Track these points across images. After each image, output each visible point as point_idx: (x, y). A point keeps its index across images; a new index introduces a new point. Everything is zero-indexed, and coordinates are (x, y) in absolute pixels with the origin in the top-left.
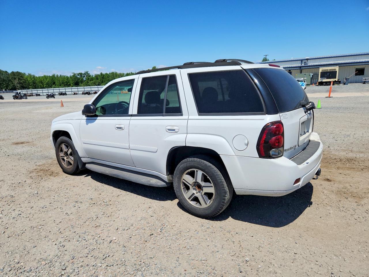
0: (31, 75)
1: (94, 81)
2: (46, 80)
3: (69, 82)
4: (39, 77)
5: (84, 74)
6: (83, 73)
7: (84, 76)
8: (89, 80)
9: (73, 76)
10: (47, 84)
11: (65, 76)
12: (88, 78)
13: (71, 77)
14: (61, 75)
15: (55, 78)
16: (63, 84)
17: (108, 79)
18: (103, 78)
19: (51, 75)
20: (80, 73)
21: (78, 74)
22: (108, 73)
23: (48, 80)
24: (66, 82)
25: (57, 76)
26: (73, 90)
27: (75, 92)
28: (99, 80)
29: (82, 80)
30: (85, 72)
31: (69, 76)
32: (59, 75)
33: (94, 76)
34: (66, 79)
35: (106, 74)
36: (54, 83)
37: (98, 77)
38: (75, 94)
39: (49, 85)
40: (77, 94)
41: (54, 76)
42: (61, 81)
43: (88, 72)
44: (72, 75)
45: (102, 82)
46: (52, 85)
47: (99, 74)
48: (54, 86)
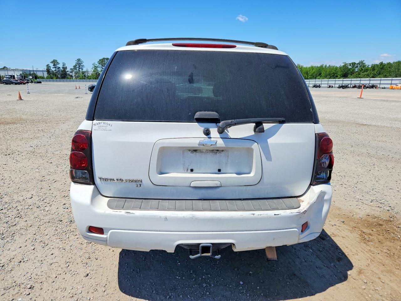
0: (299, 66)
1: (368, 72)
2: (312, 70)
3: (336, 74)
4: (306, 68)
5: (358, 64)
6: (357, 62)
7: (357, 67)
8: (363, 71)
9: (343, 66)
10: (311, 75)
11: (334, 66)
12: (362, 69)
13: (340, 68)
14: (329, 65)
15: (323, 69)
16: (329, 75)
17: (389, 71)
18: (382, 68)
19: (319, 65)
20: (352, 63)
21: (350, 64)
22: (392, 62)
23: (314, 71)
24: (334, 73)
25: (326, 66)
26: (329, 82)
27: (330, 85)
28: (376, 71)
29: (353, 71)
30: (360, 62)
31: (338, 66)
32: (328, 65)
33: (370, 67)
34: (335, 69)
35: (389, 64)
36: (320, 74)
37: (376, 68)
38: (330, 87)
39: (313, 77)
40: (332, 87)
41: (322, 66)
42: (328, 73)
43: (364, 61)
44: (343, 64)
45: (379, 74)
46: (317, 76)
47: (378, 64)
48: (318, 77)
